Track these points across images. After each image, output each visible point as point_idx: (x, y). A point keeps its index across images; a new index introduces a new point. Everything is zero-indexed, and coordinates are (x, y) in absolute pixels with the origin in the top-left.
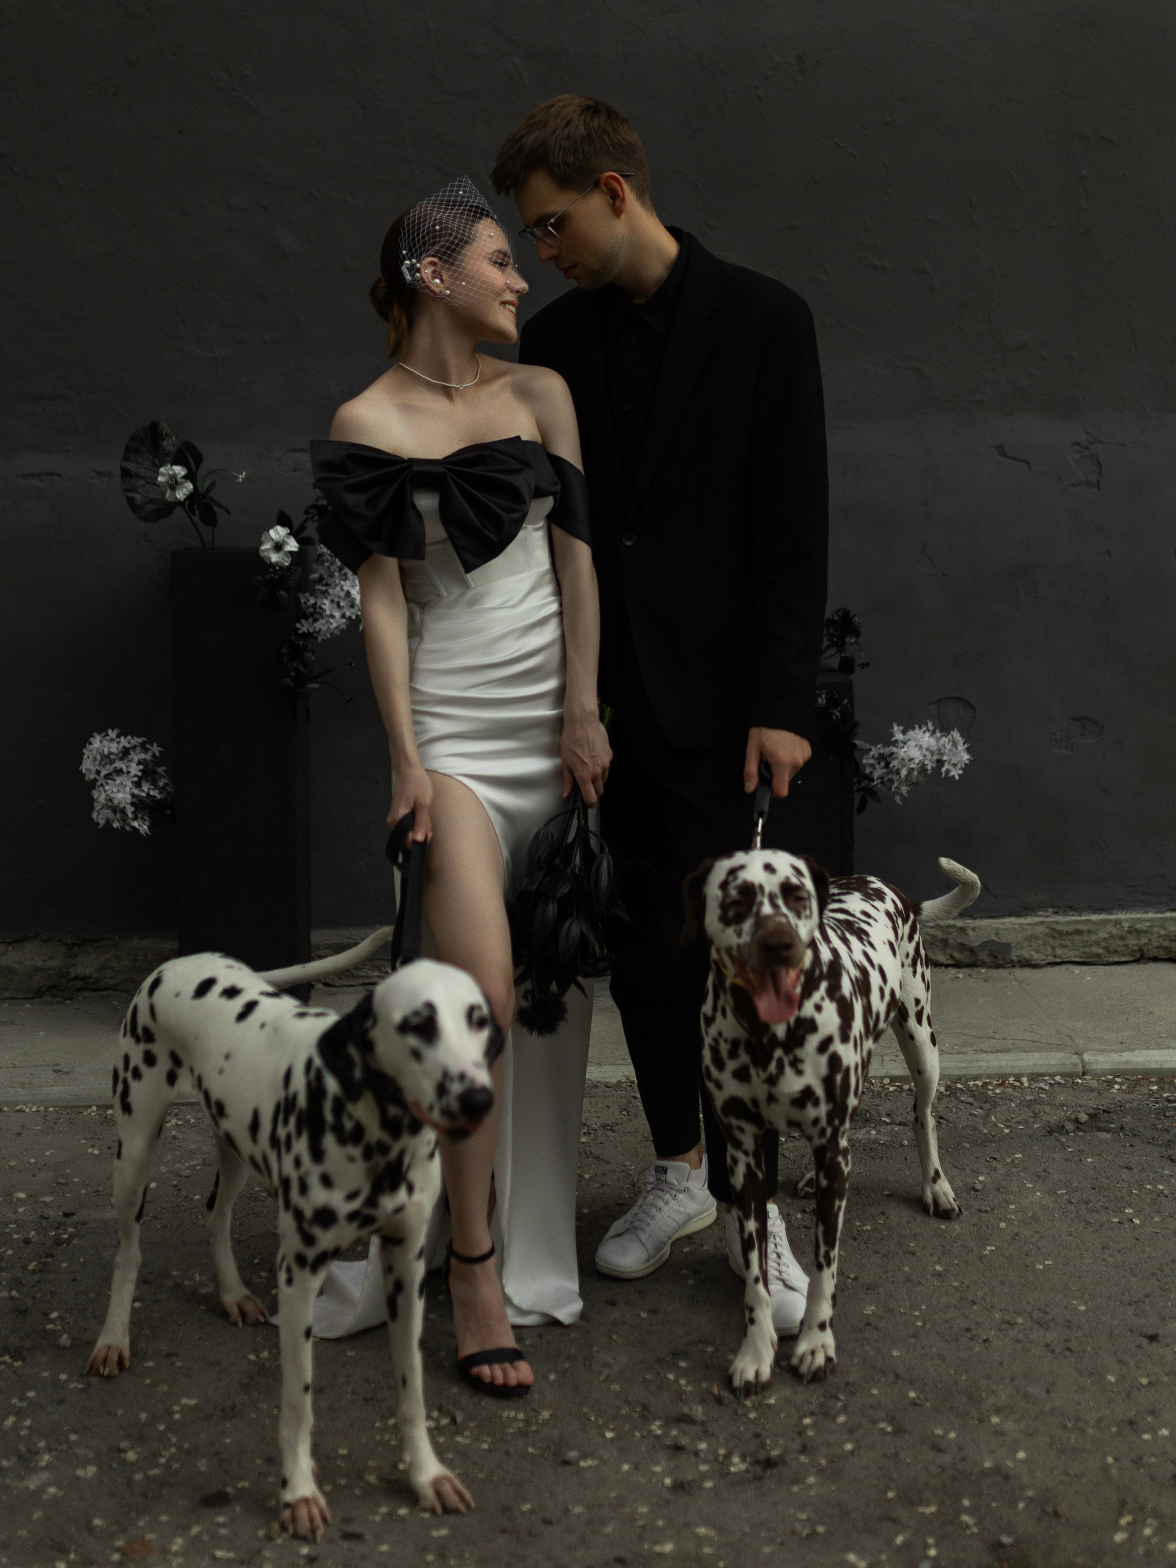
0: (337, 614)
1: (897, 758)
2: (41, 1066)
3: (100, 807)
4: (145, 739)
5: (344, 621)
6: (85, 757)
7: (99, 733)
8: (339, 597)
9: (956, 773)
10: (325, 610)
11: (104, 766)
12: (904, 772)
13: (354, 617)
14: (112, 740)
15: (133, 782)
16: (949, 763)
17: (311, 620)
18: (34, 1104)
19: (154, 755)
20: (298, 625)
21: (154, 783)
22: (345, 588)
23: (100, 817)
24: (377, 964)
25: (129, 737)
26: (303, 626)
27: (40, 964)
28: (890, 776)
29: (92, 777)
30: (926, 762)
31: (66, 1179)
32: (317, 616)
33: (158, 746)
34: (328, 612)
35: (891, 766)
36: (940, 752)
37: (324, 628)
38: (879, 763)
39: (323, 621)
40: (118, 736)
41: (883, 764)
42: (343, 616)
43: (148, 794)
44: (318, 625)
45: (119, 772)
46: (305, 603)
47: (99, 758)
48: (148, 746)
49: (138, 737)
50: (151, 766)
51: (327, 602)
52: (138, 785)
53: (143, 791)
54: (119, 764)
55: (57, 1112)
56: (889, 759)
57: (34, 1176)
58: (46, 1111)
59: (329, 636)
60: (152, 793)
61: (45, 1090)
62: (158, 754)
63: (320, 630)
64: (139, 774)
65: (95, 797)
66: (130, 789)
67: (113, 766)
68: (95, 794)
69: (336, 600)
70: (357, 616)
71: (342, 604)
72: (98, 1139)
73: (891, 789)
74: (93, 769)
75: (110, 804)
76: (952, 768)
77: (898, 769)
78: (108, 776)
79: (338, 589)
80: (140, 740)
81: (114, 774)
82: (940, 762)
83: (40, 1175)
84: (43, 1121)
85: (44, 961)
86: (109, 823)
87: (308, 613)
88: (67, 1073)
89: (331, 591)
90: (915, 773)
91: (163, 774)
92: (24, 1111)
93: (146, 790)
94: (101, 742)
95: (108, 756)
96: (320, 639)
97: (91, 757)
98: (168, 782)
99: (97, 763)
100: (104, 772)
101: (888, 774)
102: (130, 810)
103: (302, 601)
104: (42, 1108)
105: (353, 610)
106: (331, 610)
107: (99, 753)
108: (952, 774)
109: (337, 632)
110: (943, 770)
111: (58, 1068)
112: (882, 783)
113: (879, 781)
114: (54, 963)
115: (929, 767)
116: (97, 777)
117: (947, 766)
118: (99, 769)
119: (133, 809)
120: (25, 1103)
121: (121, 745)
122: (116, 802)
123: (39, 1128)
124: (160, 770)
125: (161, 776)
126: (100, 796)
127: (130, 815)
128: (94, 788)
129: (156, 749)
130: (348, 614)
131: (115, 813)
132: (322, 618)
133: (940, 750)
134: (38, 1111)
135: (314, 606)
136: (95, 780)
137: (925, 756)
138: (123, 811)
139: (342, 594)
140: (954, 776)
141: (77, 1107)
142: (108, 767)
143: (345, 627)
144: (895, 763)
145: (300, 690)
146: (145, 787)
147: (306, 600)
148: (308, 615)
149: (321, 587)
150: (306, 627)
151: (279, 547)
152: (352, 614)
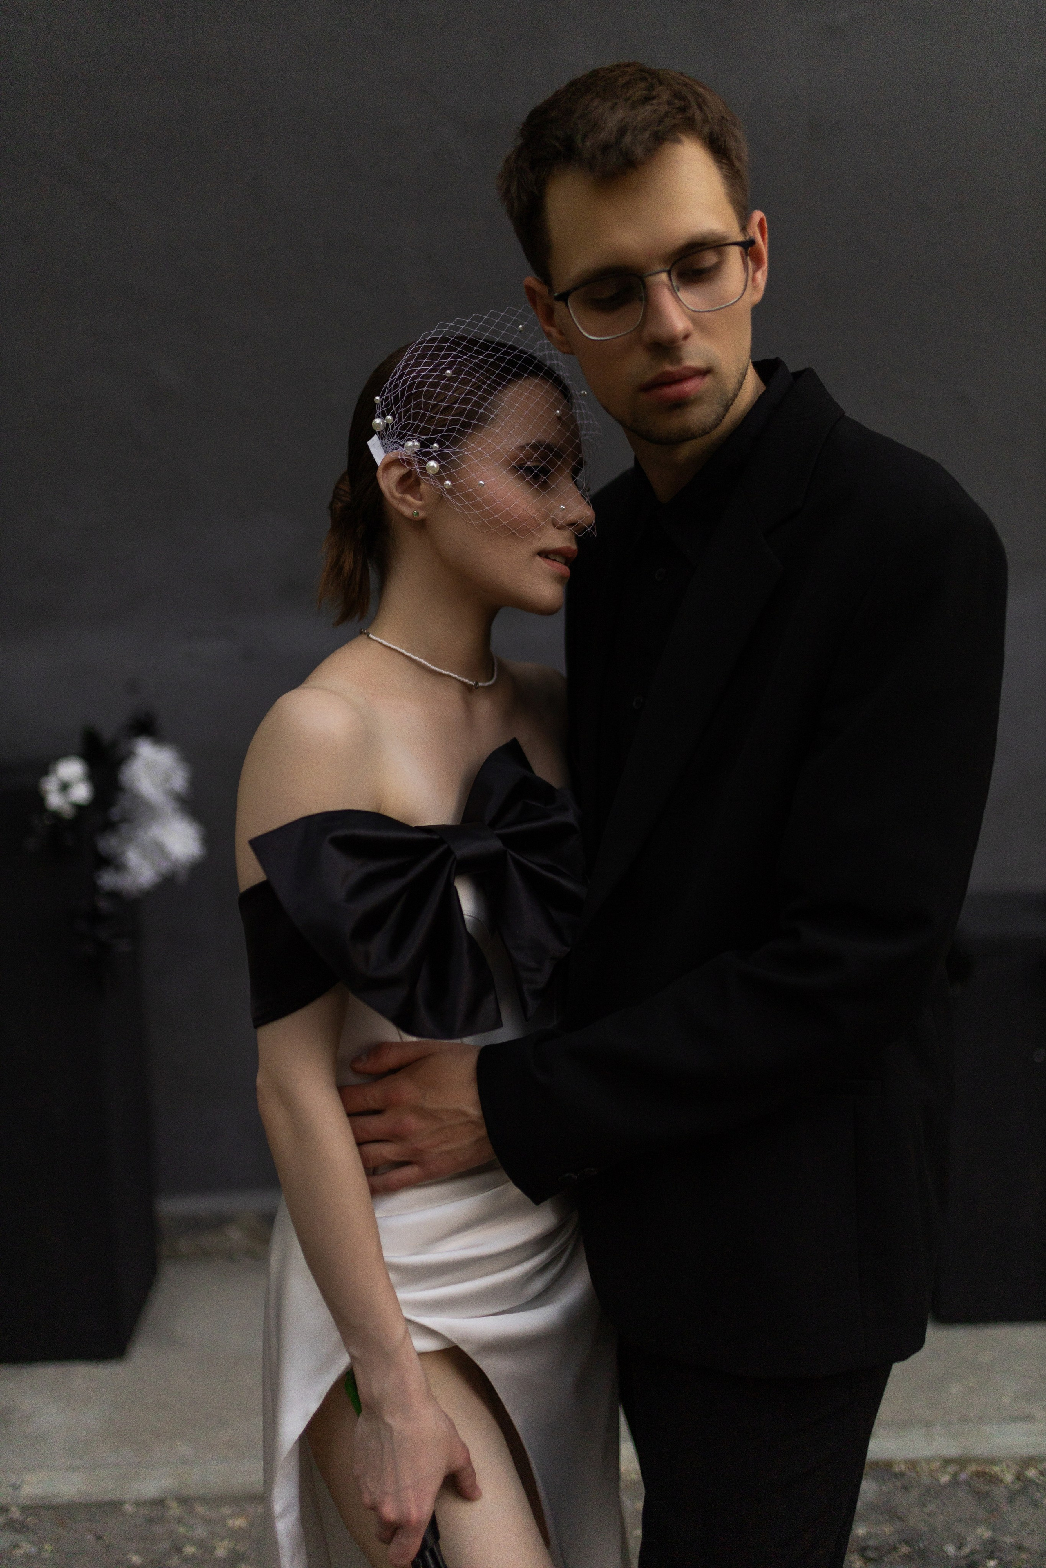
0: (147, 866)
5: (156, 874)
10: (130, 861)
17: (112, 870)
20: (97, 877)
22: (156, 833)
26: (102, 879)
32: (120, 867)
34: (134, 864)
37: (129, 883)
39: (128, 874)
42: (154, 868)
44: (121, 879)
51: (132, 851)
59: (137, 892)
63: (124, 885)
69: (144, 850)
70: (172, 867)
79: (146, 835)
87: (110, 861)
89: (136, 837)
105: (166, 860)
106: (138, 861)
109: (147, 889)
130: (159, 865)
132: (127, 870)
135: (117, 851)
139: (150, 841)
143: (156, 881)
147: (108, 844)
148: (112, 862)
149: (125, 827)
150: (108, 880)
151: (65, 787)
152: (165, 866)
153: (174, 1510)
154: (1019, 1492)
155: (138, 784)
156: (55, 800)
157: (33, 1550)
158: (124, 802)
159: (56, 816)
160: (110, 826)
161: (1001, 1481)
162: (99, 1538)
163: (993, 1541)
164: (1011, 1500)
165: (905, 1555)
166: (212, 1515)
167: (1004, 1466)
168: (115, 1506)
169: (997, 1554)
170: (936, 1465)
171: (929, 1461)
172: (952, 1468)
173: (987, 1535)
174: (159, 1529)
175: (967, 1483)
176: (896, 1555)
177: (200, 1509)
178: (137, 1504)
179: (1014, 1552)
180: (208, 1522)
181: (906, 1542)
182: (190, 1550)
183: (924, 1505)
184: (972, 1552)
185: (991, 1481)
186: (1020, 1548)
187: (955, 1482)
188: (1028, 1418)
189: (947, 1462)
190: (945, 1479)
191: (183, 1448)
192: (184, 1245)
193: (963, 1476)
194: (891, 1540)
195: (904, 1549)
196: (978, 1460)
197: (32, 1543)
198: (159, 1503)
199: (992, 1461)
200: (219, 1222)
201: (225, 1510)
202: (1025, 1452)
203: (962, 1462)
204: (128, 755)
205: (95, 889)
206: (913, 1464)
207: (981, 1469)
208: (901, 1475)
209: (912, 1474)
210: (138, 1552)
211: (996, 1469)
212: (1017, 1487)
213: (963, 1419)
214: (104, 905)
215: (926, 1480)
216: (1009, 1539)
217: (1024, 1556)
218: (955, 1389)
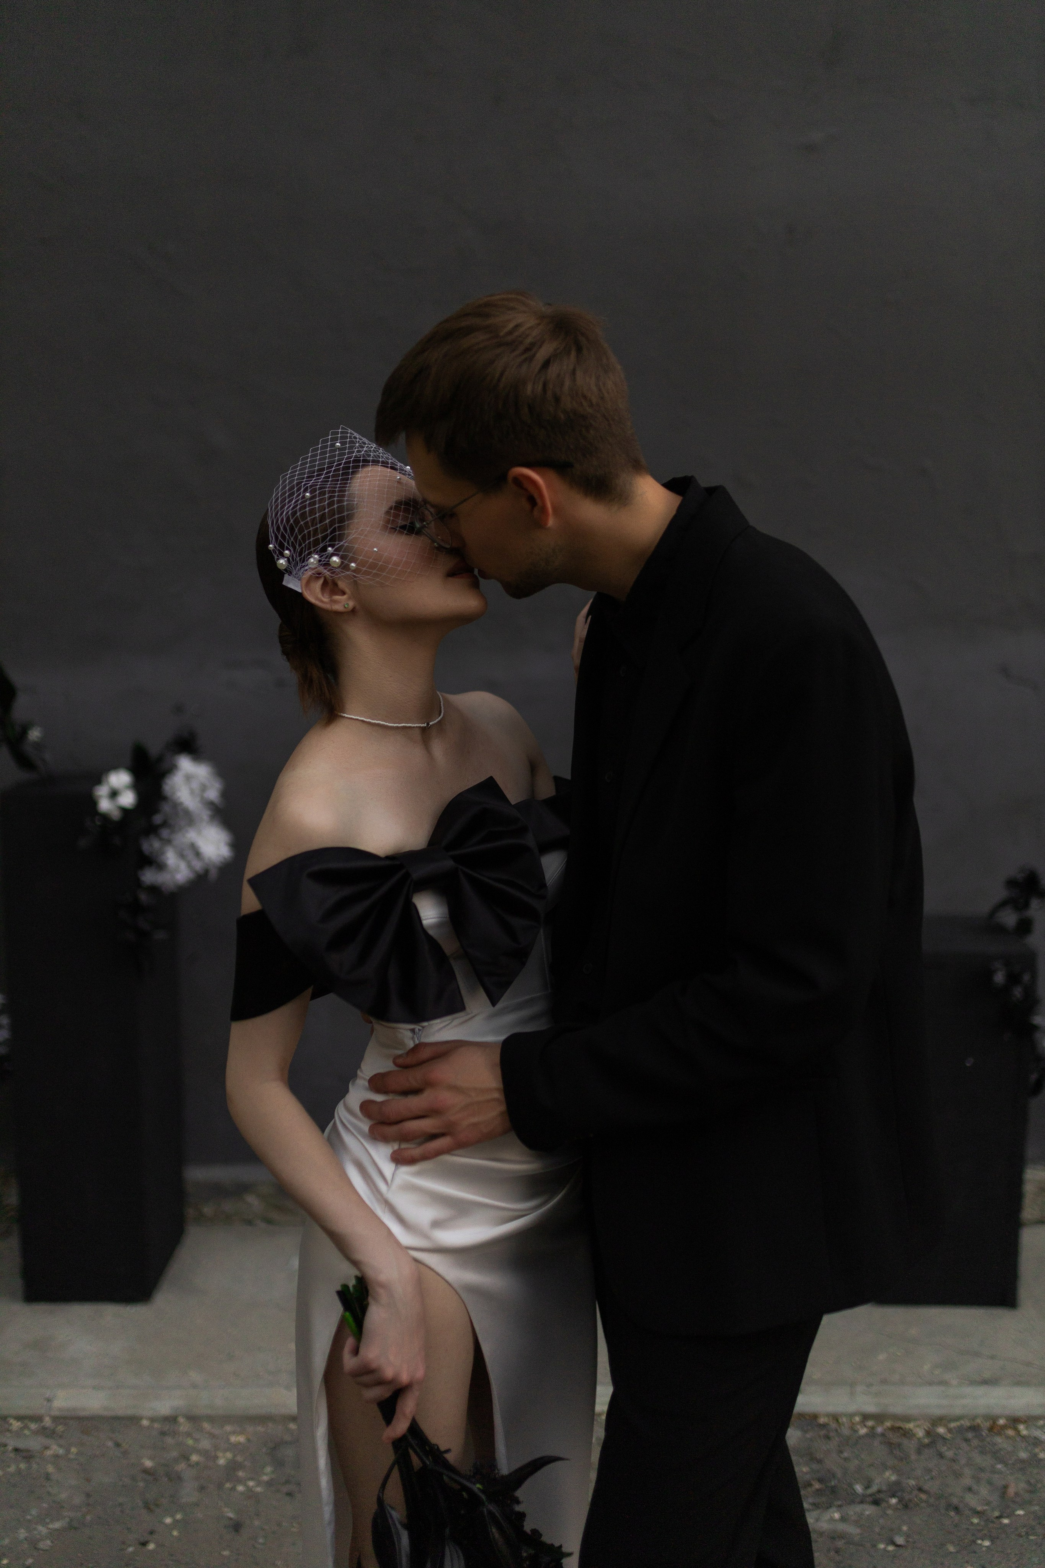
0: (183, 865)
5: (191, 873)
8: (183, 847)
10: (168, 861)
13: (202, 869)
17: (153, 869)
20: (141, 875)
22: (192, 837)
26: (145, 876)
32: (160, 866)
34: (172, 864)
37: (168, 880)
39: (166, 873)
42: (189, 867)
44: (161, 877)
46: (149, 850)
51: (171, 852)
63: (163, 882)
69: (181, 850)
70: (205, 867)
71: (187, 855)
79: (183, 838)
87: (153, 859)
89: (175, 839)
103: (146, 850)
105: (200, 861)
106: (176, 861)
109: (182, 885)
130: (194, 865)
132: (165, 869)
135: (158, 853)
139: (187, 843)
143: (191, 879)
147: (150, 845)
148: (153, 862)
149: (165, 833)
150: (149, 877)
151: (114, 794)
152: (198, 865)
153: (184, 1426)
154: (928, 1446)
155: (179, 794)
156: (105, 805)
157: (61, 1451)
158: (166, 808)
159: (105, 817)
160: (152, 830)
161: (914, 1435)
162: (118, 1445)
163: (897, 1483)
164: (919, 1452)
165: (818, 1490)
166: (217, 1431)
167: (919, 1423)
168: (134, 1420)
169: (899, 1494)
170: (857, 1419)
171: (851, 1416)
172: (870, 1423)
173: (893, 1478)
174: (169, 1440)
175: (883, 1435)
176: (809, 1489)
177: (206, 1426)
178: (152, 1420)
179: (916, 1492)
180: (212, 1436)
181: (820, 1480)
182: (194, 1458)
183: (841, 1452)
184: (879, 1491)
185: (904, 1435)
186: (920, 1490)
187: (872, 1434)
188: (943, 1383)
189: (866, 1417)
190: (863, 1431)
191: (195, 1376)
192: (208, 1210)
193: (879, 1430)
194: (808, 1477)
195: (817, 1486)
196: (895, 1417)
197: (61, 1446)
198: (172, 1419)
199: (907, 1419)
200: (240, 1190)
201: (228, 1428)
202: (938, 1412)
203: (879, 1418)
204: (172, 769)
205: (138, 884)
206: (835, 1417)
207: (897, 1425)
208: (824, 1426)
209: (833, 1425)
210: (151, 1458)
211: (911, 1425)
212: (926, 1441)
213: (884, 1382)
214: (143, 897)
215: (846, 1431)
216: (912, 1482)
217: (923, 1496)
218: (882, 1357)
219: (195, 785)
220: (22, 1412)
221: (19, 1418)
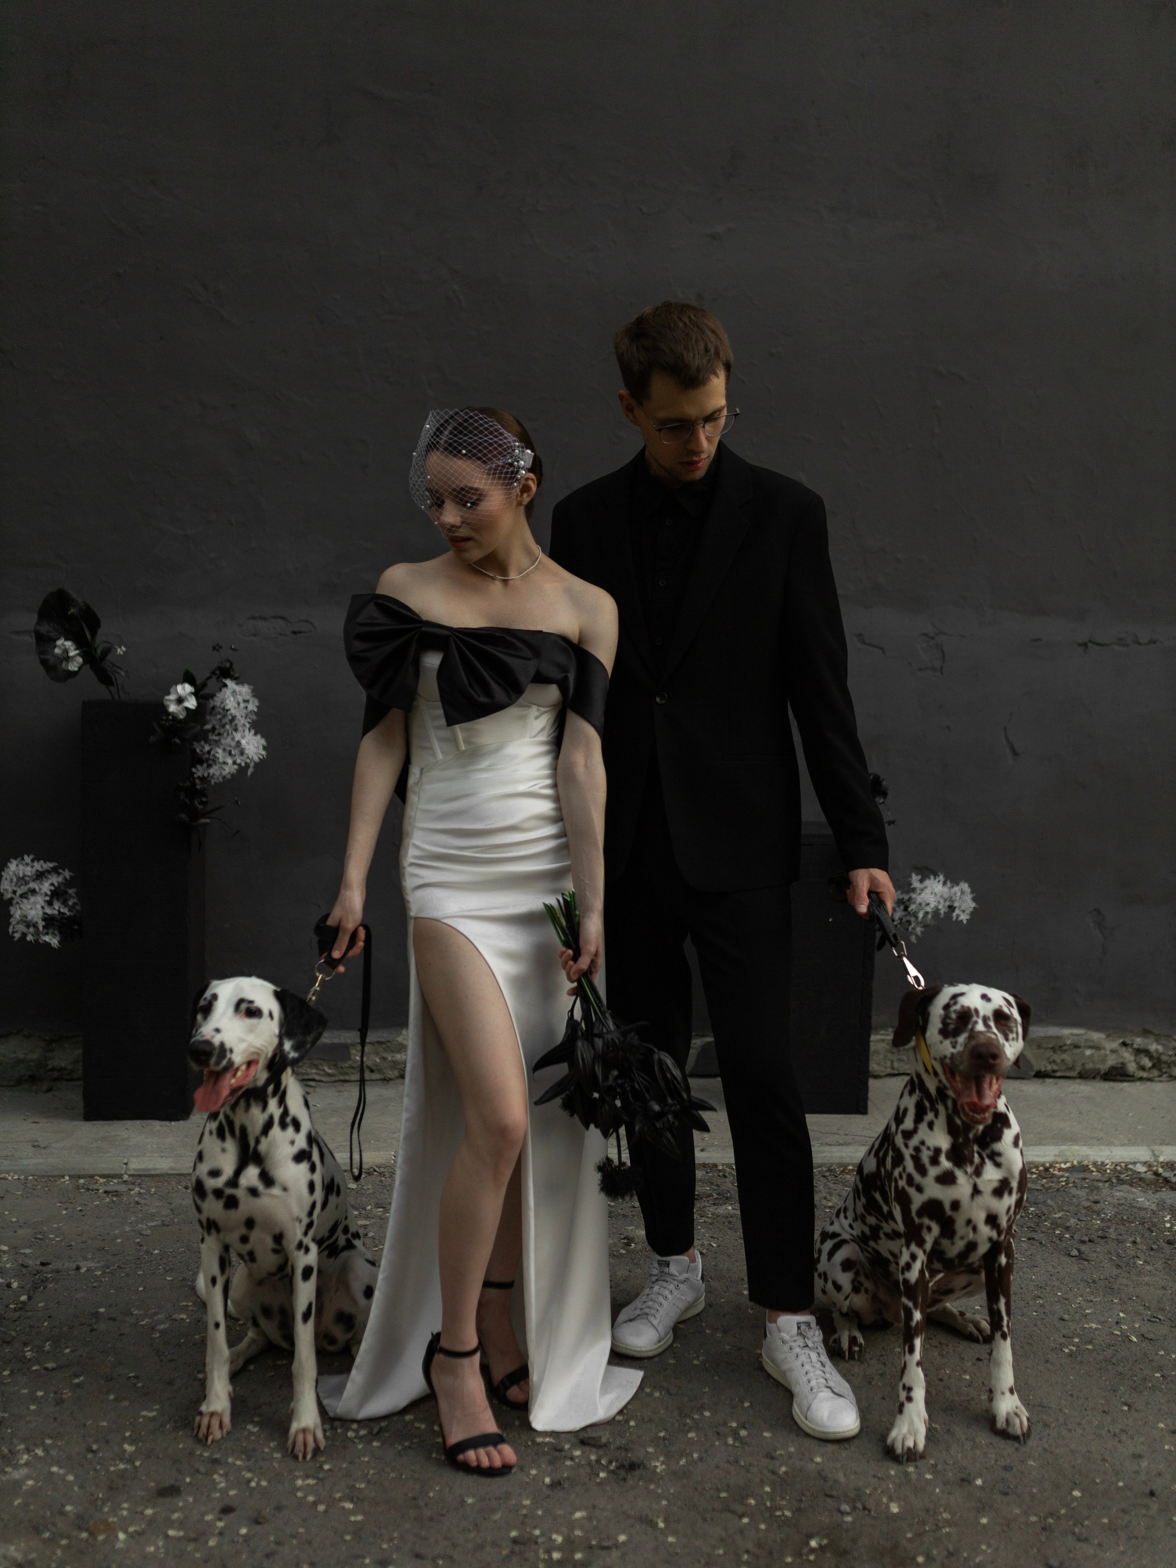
0: (230, 761)
1: (915, 903)
2: (22, 1142)
3: (16, 922)
4: (55, 864)
5: (236, 767)
6: (4, 878)
7: (15, 859)
8: (230, 746)
9: (964, 918)
10: (218, 758)
11: (20, 887)
12: (921, 915)
13: (243, 764)
14: (27, 864)
15: (45, 901)
16: (959, 909)
17: (205, 765)
18: (15, 1173)
19: (65, 879)
20: (194, 770)
21: (65, 903)
22: (237, 739)
23: (17, 930)
24: (315, 1063)
25: (42, 862)
26: (198, 770)
27: (21, 1056)
28: (908, 918)
29: (9, 896)
30: (940, 907)
31: (43, 1235)
32: (211, 762)
33: (70, 871)
34: (221, 760)
35: (910, 909)
36: (951, 899)
37: (217, 773)
38: (899, 906)
39: (216, 767)
40: (33, 861)
41: (902, 907)
42: (234, 763)
43: (59, 911)
44: (212, 771)
45: (33, 892)
46: (202, 751)
47: (15, 880)
48: (61, 871)
49: (51, 862)
50: (62, 888)
51: (220, 751)
52: (50, 903)
53: (54, 909)
54: (33, 885)
55: (36, 1180)
56: (908, 903)
57: (15, 1232)
58: (26, 1179)
59: (221, 780)
60: (62, 910)
61: (26, 1162)
62: (68, 877)
63: (214, 774)
64: (49, 893)
65: (12, 913)
66: (43, 908)
67: (28, 886)
68: (12, 910)
69: (228, 749)
70: (246, 763)
71: (233, 753)
72: (71, 1203)
73: (908, 929)
74: (10, 890)
75: (25, 919)
76: (961, 913)
77: (915, 912)
78: (23, 896)
79: (229, 739)
80: (51, 865)
81: (30, 893)
82: (951, 908)
83: (20, 1232)
84: (23, 1187)
85: (26, 1054)
86: (24, 935)
87: (204, 759)
88: (45, 1148)
89: (223, 741)
90: (930, 916)
91: (74, 895)
92: (7, 1179)
93: (57, 907)
94: (17, 865)
95: (23, 878)
96: (213, 782)
97: (8, 879)
98: (77, 902)
99: (14, 883)
100: (19, 892)
101: (906, 916)
102: (41, 924)
103: (198, 751)
104: (23, 1177)
105: (243, 758)
106: (224, 757)
107: (16, 875)
108: (960, 918)
109: (229, 777)
110: (954, 914)
111: (37, 1144)
112: (901, 923)
113: (899, 921)
114: (34, 1056)
115: (942, 912)
116: (14, 896)
117: (957, 912)
118: (15, 889)
119: (44, 923)
120: (8, 1172)
121: (34, 869)
122: (29, 918)
123: (20, 1193)
124: (71, 891)
125: (71, 896)
126: (17, 913)
127: (41, 928)
128: (12, 905)
129: (67, 874)
130: (239, 761)
131: (28, 926)
132: (215, 764)
133: (951, 898)
134: (19, 1179)
135: (209, 752)
136: (12, 899)
137: (939, 902)
138: (35, 926)
139: (233, 744)
140: (962, 920)
141: (53, 1176)
142: (22, 887)
143: (235, 772)
144: (912, 907)
145: (194, 824)
146: (57, 905)
147: (201, 748)
148: (204, 761)
149: (213, 737)
150: (202, 771)
151: (180, 700)
152: (242, 762)
155: (227, 704)
156: (173, 708)
157: (143, 1191)
159: (174, 717)
204: (221, 687)
205: (192, 777)
214: (198, 787)
219: (240, 699)
220: (106, 1172)
221: (102, 1176)
